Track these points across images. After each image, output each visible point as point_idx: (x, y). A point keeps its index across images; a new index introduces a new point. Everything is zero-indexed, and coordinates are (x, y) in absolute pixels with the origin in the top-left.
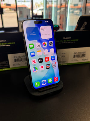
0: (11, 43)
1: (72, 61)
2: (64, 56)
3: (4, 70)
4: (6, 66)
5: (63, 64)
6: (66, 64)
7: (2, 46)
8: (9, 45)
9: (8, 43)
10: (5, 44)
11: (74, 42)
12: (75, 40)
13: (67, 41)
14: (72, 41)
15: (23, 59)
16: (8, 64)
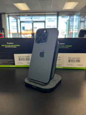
0: (17, 45)
1: (67, 65)
2: (60, 60)
3: (11, 66)
4: (12, 64)
5: (59, 67)
6: (62, 68)
7: (10, 47)
8: (15, 47)
9: (15, 45)
10: (13, 45)
11: (68, 48)
12: (69, 46)
13: (61, 46)
14: (66, 47)
15: (25, 59)
16: (14, 62)
